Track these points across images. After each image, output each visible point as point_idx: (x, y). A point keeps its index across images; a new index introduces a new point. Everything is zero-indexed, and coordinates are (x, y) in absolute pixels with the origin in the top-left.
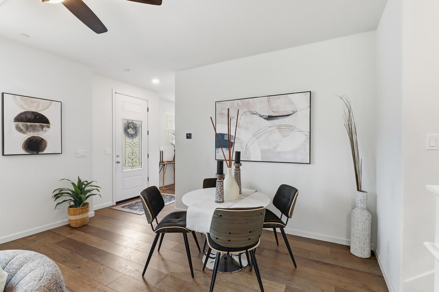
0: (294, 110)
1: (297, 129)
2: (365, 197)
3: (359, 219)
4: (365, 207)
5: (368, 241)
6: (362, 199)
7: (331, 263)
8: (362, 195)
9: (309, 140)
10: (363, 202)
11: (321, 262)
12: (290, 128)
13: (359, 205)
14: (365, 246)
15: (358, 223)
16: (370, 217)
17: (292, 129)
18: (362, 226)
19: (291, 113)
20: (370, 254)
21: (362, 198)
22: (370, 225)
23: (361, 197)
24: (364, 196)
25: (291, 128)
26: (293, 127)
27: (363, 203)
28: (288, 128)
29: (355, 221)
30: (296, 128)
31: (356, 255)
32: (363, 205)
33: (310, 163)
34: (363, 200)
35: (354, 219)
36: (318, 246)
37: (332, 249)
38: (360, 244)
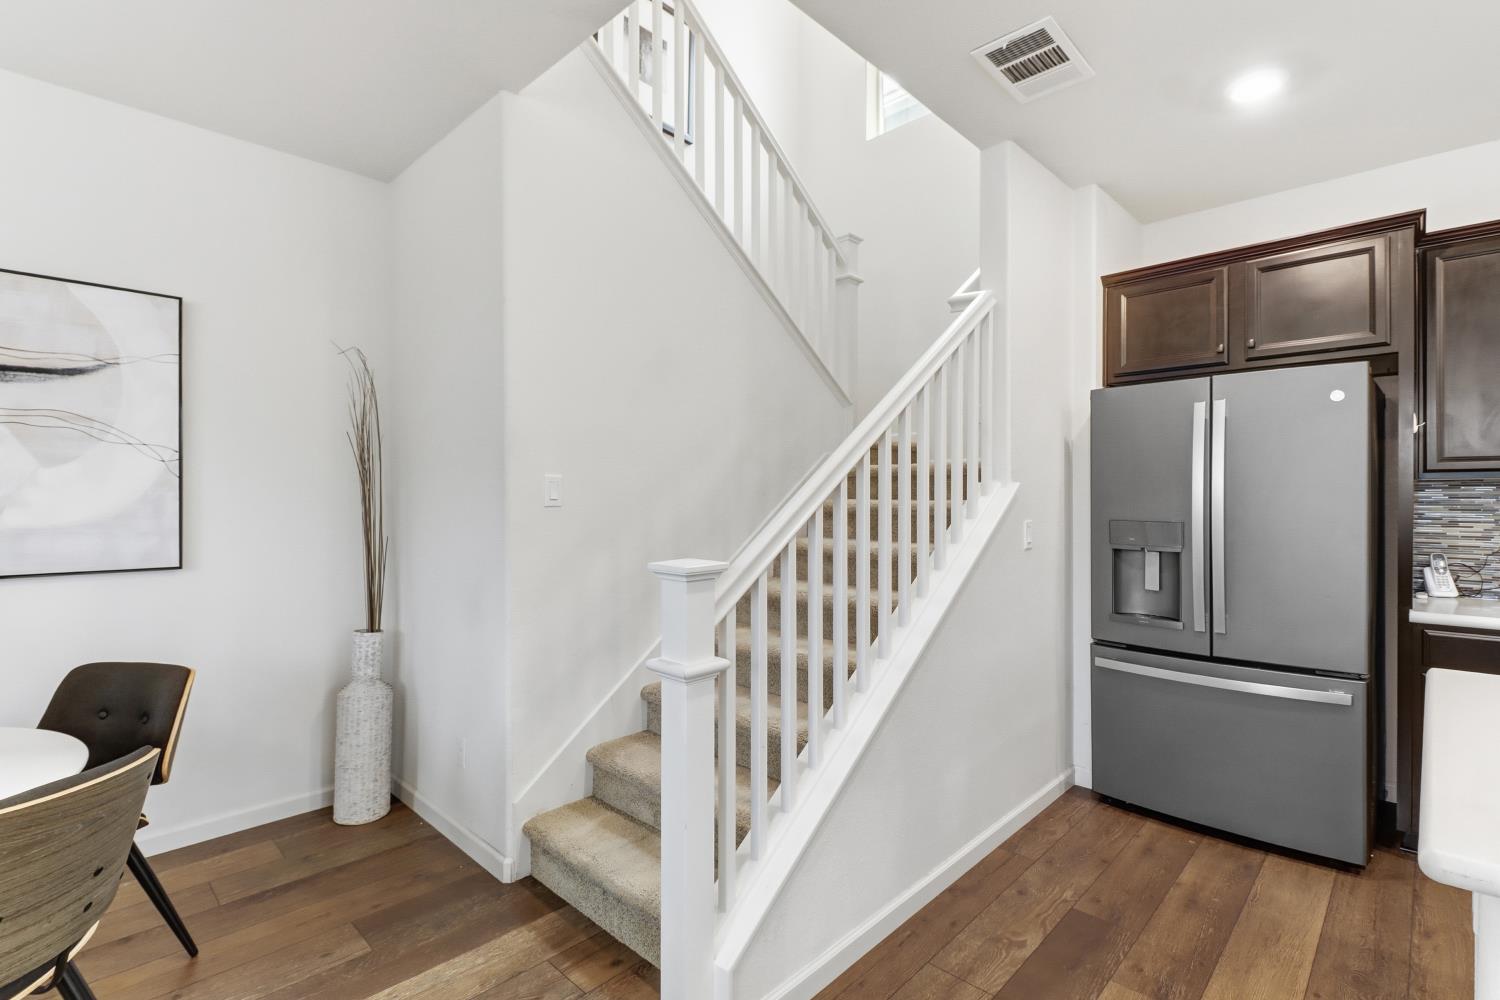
0: (106, 356)
1: (120, 434)
2: (377, 645)
3: (362, 713)
4: (376, 674)
5: (385, 767)
6: (371, 651)
7: (302, 877)
8: (371, 642)
9: (178, 479)
10: (373, 660)
11: (268, 891)
12: (87, 430)
13: (361, 673)
14: (378, 784)
15: (358, 724)
16: (390, 700)
17: (94, 433)
18: (371, 729)
19: (91, 364)
20: (389, 802)
21: (370, 649)
22: (390, 720)
23: (368, 646)
24: (374, 643)
25: (89, 427)
26: (96, 425)
27: (371, 662)
28: (67, 425)
29: (352, 722)
30: (113, 431)
31: (353, 823)
32: (373, 671)
33: (180, 567)
34: (373, 654)
35: (347, 719)
36: (228, 855)
37: (278, 841)
38: (364, 784)
